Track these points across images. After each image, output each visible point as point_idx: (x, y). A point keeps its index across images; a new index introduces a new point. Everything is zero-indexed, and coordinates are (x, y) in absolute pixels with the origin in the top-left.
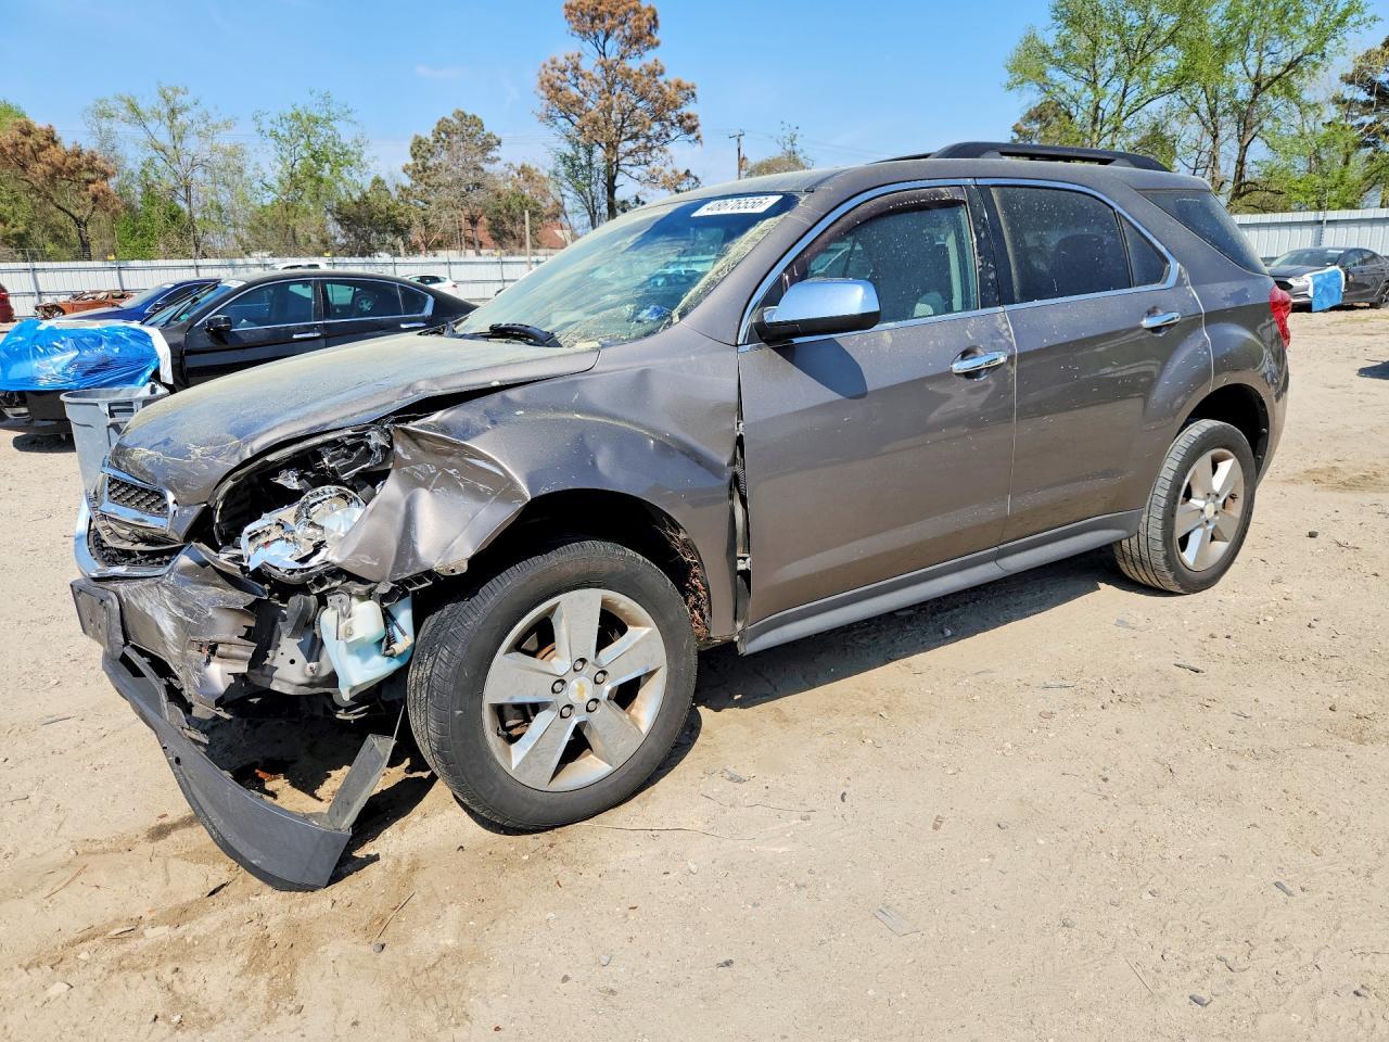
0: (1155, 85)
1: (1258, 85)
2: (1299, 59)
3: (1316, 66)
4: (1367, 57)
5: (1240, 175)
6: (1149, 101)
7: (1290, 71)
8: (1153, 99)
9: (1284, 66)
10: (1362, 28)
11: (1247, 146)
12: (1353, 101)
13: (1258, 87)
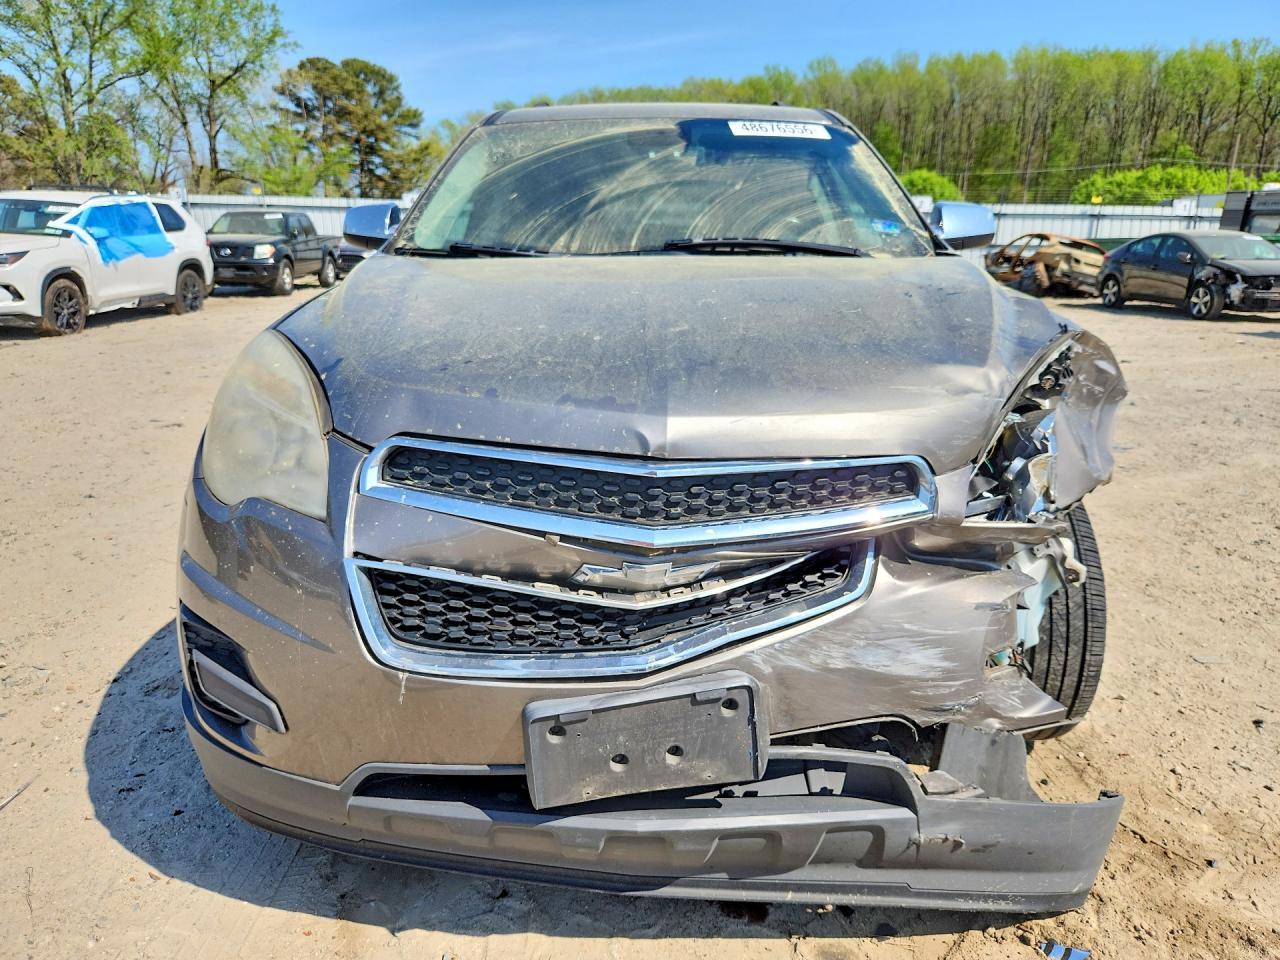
0: (122, 64)
1: (213, 82)
2: (243, 66)
3: (257, 74)
4: (289, 72)
5: (215, 163)
6: (120, 79)
7: (237, 75)
8: (124, 78)
9: (230, 69)
10: (288, 49)
11: (215, 136)
12: (288, 111)
13: (214, 86)
